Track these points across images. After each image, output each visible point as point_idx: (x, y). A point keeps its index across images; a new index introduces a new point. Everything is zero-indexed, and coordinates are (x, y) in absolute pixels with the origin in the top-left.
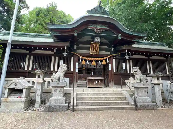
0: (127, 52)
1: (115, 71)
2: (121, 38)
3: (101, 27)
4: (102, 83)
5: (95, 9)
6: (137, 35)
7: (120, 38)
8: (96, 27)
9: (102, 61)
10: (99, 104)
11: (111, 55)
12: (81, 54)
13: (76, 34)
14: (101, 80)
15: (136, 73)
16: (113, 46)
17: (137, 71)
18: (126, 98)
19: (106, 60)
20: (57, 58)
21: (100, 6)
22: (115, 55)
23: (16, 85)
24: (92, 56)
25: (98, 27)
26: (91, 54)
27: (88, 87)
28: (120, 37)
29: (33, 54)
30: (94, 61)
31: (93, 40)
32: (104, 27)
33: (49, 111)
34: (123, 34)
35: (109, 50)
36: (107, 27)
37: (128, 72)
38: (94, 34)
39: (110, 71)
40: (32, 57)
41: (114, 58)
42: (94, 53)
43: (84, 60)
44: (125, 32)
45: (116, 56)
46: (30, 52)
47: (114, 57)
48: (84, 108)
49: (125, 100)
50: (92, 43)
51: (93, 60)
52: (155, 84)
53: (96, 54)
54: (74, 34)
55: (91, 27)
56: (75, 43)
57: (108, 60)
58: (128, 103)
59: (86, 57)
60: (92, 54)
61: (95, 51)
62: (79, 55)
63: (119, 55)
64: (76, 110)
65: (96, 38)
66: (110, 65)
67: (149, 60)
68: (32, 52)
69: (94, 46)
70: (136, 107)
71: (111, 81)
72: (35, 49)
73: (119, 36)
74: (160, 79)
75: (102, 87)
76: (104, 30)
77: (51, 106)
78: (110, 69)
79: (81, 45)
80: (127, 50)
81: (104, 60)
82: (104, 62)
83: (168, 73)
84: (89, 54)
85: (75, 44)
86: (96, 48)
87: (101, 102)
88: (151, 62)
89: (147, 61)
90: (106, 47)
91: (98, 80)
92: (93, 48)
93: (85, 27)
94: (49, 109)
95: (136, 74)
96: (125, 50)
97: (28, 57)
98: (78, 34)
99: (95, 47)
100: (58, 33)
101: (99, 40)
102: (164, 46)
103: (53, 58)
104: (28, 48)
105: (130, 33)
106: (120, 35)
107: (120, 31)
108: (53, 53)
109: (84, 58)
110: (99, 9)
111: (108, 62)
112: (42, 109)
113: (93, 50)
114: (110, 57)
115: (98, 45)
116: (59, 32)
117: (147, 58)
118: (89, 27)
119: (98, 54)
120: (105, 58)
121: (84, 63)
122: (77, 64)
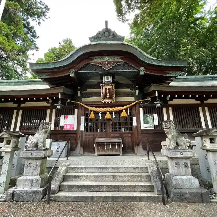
0: (157, 95)
1: (143, 128)
2: (145, 73)
3: (111, 60)
5: (99, 34)
6: (170, 65)
7: (142, 73)
8: (103, 60)
11: (135, 102)
13: (72, 75)
14: (119, 144)
16: (138, 87)
17: (169, 128)
20: (54, 111)
21: (107, 28)
22: (142, 101)
24: (105, 105)
25: (107, 59)
26: (104, 102)
27: (96, 154)
28: (142, 71)
30: (108, 113)
32: (116, 59)
34: (148, 66)
35: (133, 95)
36: (121, 58)
38: (100, 72)
39: (135, 127)
40: (21, 112)
41: (141, 107)
42: (108, 100)
43: (92, 113)
44: (149, 63)
45: (144, 102)
46: (19, 105)
47: (141, 105)
48: (70, 197)
50: (102, 85)
51: (106, 111)
52: (207, 150)
53: (111, 102)
54: (70, 74)
55: (95, 61)
56: (79, 88)
59: (96, 107)
61: (110, 97)
62: (85, 105)
63: (149, 100)
65: (106, 77)
66: (134, 119)
67: (203, 105)
68: (22, 105)
69: (106, 90)
71: (136, 145)
72: (25, 100)
73: (140, 71)
75: (119, 155)
76: (116, 64)
78: (135, 124)
79: (89, 90)
80: (157, 92)
81: (124, 111)
82: (124, 114)
84: (100, 103)
85: (79, 90)
87: (102, 186)
88: (206, 108)
89: (200, 108)
90: (128, 90)
91: (113, 144)
92: (106, 93)
93: (87, 63)
95: (167, 132)
96: (154, 91)
97: (15, 112)
98: (76, 73)
99: (108, 91)
100: (47, 76)
101: (110, 80)
103: (48, 111)
104: (16, 99)
105: (158, 64)
106: (142, 68)
107: (141, 63)
109: (93, 109)
110: (106, 34)
113: (106, 96)
115: (113, 88)
116: (48, 74)
117: (199, 102)
118: (92, 62)
119: (114, 101)
120: (125, 107)
121: (92, 116)
122: (83, 118)
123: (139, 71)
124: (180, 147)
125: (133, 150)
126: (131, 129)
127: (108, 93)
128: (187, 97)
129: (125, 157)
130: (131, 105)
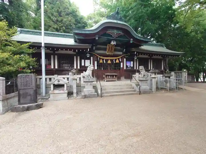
0: (135, 53)
1: (125, 68)
2: (133, 42)
3: (117, 32)
4: (116, 78)
5: (113, 15)
7: (131, 42)
8: (113, 32)
9: (116, 60)
10: (117, 92)
12: (99, 54)
13: (97, 38)
14: (116, 76)
15: (142, 70)
16: (125, 47)
17: (142, 69)
18: (133, 87)
19: (119, 59)
20: (79, 57)
21: (117, 12)
23: (59, 81)
24: (108, 56)
25: (115, 31)
27: (105, 81)
29: (56, 54)
30: (109, 60)
31: (110, 43)
32: (120, 32)
33: (85, 98)
34: (135, 39)
35: (122, 51)
36: (122, 32)
37: (135, 68)
38: (111, 38)
39: (122, 68)
40: (56, 57)
41: (125, 58)
43: (101, 59)
44: (136, 37)
45: (127, 56)
46: (54, 52)
48: (108, 95)
49: (133, 89)
50: (108, 45)
52: (153, 78)
53: (111, 54)
54: (95, 38)
57: (120, 59)
58: (135, 91)
60: (108, 54)
61: (111, 51)
63: (129, 55)
64: (103, 97)
65: (113, 41)
66: (122, 64)
67: (151, 59)
68: (56, 52)
70: (140, 93)
71: (122, 76)
74: (157, 74)
77: (86, 95)
78: (122, 66)
82: (117, 61)
83: (162, 69)
84: (106, 54)
85: (94, 46)
88: (152, 60)
89: (149, 60)
91: (113, 76)
92: (109, 49)
93: (105, 32)
94: (85, 97)
97: (52, 56)
98: (99, 38)
99: (110, 48)
101: (115, 43)
102: (163, 47)
103: (75, 57)
104: (51, 49)
105: (140, 39)
106: (132, 39)
108: (75, 53)
109: (102, 57)
110: (116, 15)
111: (120, 61)
112: (79, 97)
114: (122, 57)
115: (113, 47)
116: (83, 36)
119: (113, 54)
120: (118, 58)
121: (101, 61)
122: (96, 62)
123: (130, 41)
124: (145, 77)
125: (120, 79)
126: (120, 69)
128: (144, 55)
129: (118, 81)
130: (121, 56)
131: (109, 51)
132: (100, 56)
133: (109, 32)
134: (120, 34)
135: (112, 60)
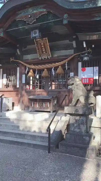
0: (85, 46)
2: (68, 21)
3: (34, 12)
4: (51, 105)
25: (31, 12)
26: (40, 58)
32: (39, 10)
36: (44, 7)
38: (26, 27)
41: (80, 61)
42: (44, 57)
43: (31, 70)
47: (79, 58)
51: (44, 68)
53: (48, 58)
57: (66, 65)
59: (34, 65)
60: (42, 59)
66: (72, 74)
69: (41, 45)
73: (64, 20)
75: (49, 112)
76: (40, 16)
79: (28, 47)
80: (84, 43)
81: (60, 67)
86: (45, 47)
90: (68, 42)
92: (42, 48)
93: (13, 20)
99: (43, 46)
106: (66, 16)
115: (47, 42)
118: (18, 18)
119: (51, 57)
120: (62, 63)
127: (43, 48)
130: (69, 59)
131: (43, 52)
132: (30, 64)
133: (21, 16)
134: (41, 12)
135: (49, 70)
